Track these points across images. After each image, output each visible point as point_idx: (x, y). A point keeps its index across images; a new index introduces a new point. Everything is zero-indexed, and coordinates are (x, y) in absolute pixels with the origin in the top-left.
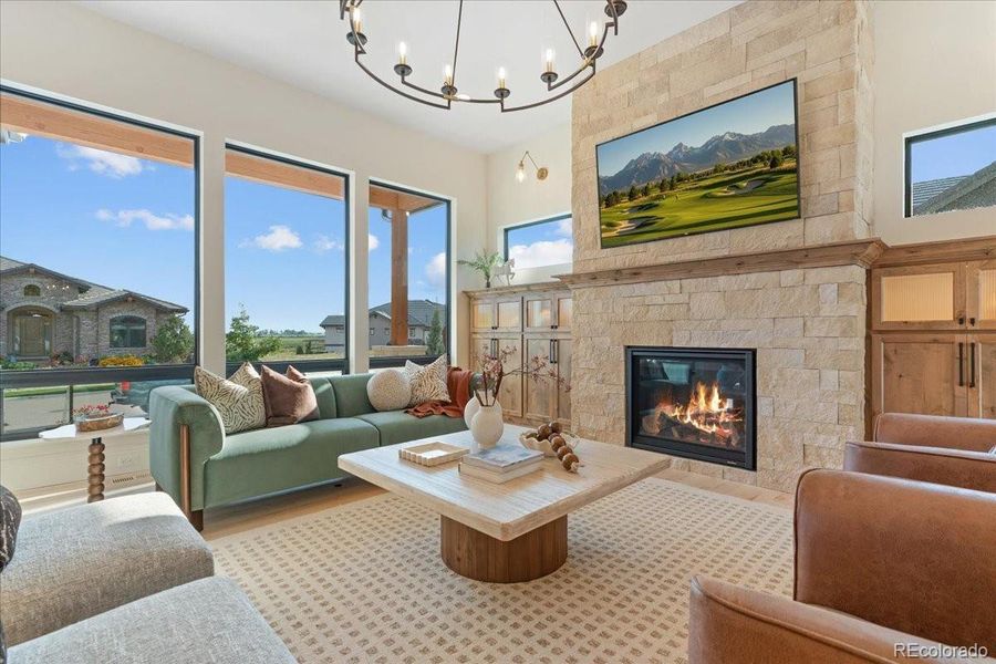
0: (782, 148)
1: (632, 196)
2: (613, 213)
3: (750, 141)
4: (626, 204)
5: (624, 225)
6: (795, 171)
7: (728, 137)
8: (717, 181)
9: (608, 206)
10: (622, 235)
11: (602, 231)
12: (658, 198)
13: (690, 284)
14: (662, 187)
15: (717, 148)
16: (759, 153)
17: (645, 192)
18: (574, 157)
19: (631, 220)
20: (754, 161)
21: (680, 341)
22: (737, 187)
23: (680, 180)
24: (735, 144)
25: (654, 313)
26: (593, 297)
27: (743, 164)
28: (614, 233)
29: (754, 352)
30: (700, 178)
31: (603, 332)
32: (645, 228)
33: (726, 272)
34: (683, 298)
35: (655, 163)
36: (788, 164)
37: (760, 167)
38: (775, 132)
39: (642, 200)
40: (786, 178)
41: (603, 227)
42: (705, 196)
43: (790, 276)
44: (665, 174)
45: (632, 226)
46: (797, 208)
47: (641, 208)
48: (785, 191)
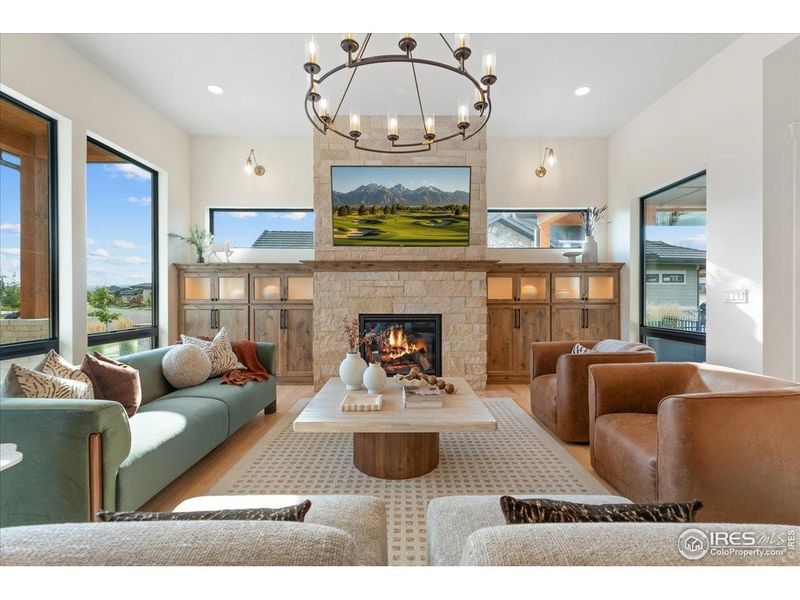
0: (462, 205)
1: (361, 211)
2: (344, 221)
3: (445, 195)
4: (355, 216)
5: (353, 232)
6: (468, 219)
7: (431, 189)
8: (424, 215)
9: (340, 215)
10: (351, 238)
11: (334, 233)
12: (382, 217)
13: (404, 274)
14: (385, 210)
15: (424, 194)
16: (450, 204)
17: (372, 211)
18: (315, 172)
19: (359, 229)
20: (447, 208)
21: (398, 310)
22: (436, 222)
23: (398, 209)
24: (436, 195)
25: (381, 292)
26: (332, 279)
27: (440, 208)
28: (345, 236)
29: (440, 315)
30: (412, 211)
31: (341, 305)
32: (370, 236)
33: (427, 270)
34: (400, 283)
35: (380, 193)
36: (464, 215)
37: (449, 213)
38: (458, 194)
39: (369, 216)
40: (463, 223)
41: (336, 230)
42: (415, 223)
43: (459, 274)
44: (388, 202)
45: (361, 233)
46: (467, 241)
47: (368, 222)
48: (462, 230)
